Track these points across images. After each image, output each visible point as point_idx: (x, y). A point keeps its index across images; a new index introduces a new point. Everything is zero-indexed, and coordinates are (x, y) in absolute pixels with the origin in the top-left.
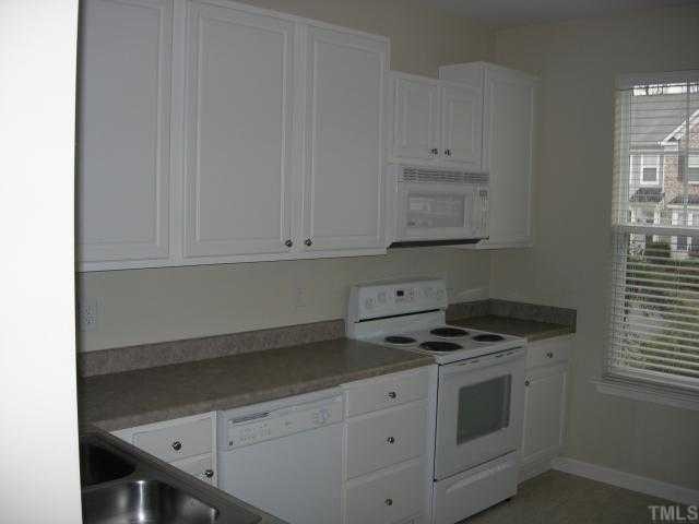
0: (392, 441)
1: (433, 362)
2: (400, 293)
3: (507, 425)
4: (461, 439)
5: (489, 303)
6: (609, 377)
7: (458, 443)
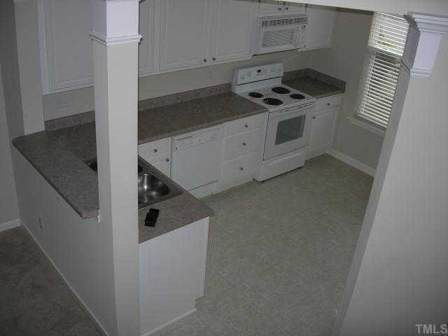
0: (245, 144)
1: (267, 111)
2: (259, 71)
3: (301, 136)
4: (277, 142)
5: (308, 71)
6: (357, 117)
7: (276, 144)
